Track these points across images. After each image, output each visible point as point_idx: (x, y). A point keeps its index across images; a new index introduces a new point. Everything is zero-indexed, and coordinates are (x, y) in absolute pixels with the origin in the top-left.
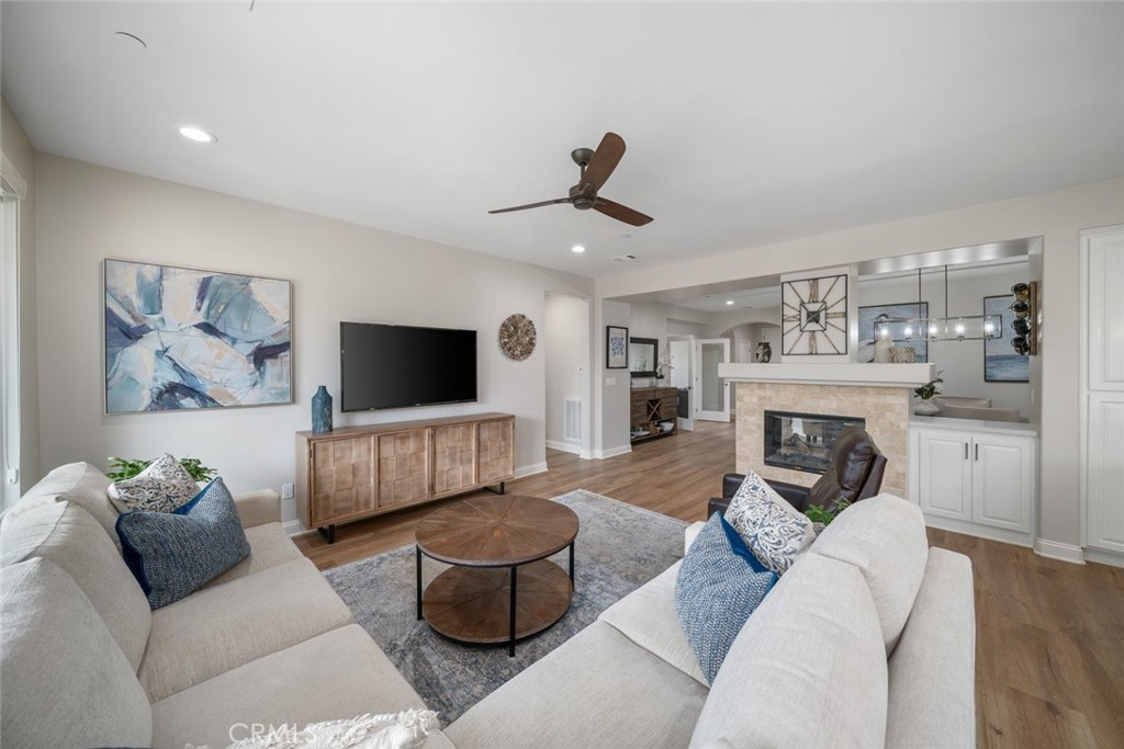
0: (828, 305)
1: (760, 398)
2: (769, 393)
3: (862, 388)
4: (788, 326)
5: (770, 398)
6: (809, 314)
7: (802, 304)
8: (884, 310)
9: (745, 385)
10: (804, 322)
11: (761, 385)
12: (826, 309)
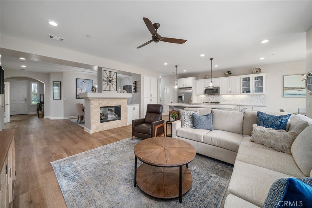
0: (113, 79)
1: (99, 103)
2: (101, 102)
3: (120, 99)
4: (104, 83)
5: (101, 103)
6: (109, 80)
7: (108, 77)
8: (83, 80)
9: (94, 100)
10: (108, 82)
11: (99, 99)
12: (113, 80)
